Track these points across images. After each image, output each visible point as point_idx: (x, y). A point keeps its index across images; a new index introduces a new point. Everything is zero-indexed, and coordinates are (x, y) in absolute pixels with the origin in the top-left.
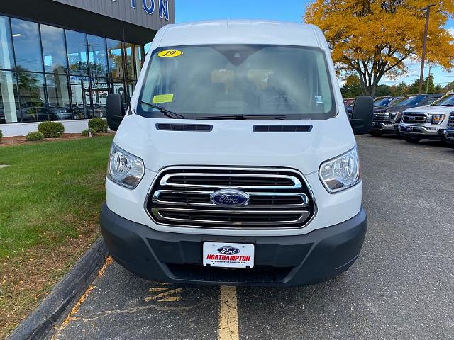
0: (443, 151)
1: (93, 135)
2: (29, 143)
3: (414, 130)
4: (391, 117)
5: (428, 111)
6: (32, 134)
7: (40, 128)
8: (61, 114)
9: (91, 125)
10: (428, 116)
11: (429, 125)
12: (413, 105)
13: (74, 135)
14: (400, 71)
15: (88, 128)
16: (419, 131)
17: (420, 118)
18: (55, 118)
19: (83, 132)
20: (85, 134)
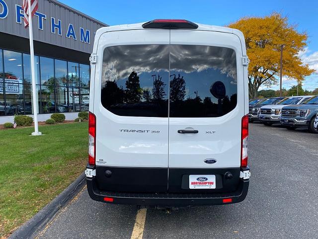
0: (281, 130)
1: (82, 121)
2: (47, 125)
3: (266, 118)
4: (256, 111)
5: (273, 107)
6: (49, 120)
7: (52, 117)
8: (61, 109)
9: (79, 115)
10: (273, 110)
11: (274, 115)
12: (269, 103)
13: (70, 121)
14: (272, 82)
15: (78, 117)
16: (269, 118)
17: (269, 111)
18: (58, 111)
19: (76, 120)
20: (77, 120)
